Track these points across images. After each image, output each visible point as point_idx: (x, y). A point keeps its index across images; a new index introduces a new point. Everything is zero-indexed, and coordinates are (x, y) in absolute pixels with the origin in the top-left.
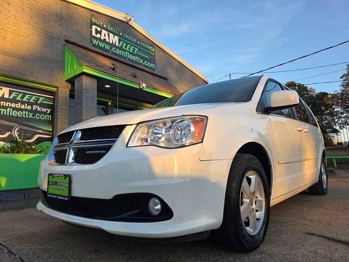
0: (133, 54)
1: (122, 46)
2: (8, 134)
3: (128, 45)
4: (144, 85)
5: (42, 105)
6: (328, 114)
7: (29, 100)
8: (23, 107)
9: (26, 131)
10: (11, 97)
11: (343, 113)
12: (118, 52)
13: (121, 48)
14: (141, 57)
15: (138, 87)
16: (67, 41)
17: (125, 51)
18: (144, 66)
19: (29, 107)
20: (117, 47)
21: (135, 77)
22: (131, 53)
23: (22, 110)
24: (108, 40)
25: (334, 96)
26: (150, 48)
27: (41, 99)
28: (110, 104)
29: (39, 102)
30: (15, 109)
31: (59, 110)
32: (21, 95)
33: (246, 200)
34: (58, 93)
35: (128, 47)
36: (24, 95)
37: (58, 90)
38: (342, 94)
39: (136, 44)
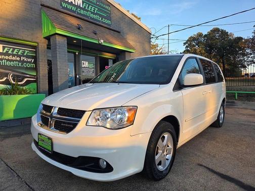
0: (94, 13)
1: (85, 7)
2: (5, 78)
3: (90, 6)
4: (102, 41)
5: (27, 57)
6: (240, 54)
7: (18, 53)
8: (14, 58)
9: (18, 76)
10: (5, 52)
11: (251, 54)
12: (82, 12)
13: (84, 9)
14: (100, 16)
15: (97, 42)
16: (42, 5)
17: (88, 11)
18: (103, 22)
19: (18, 59)
20: (81, 8)
21: (96, 34)
22: (92, 13)
23: (13, 61)
24: (74, 3)
25: (247, 41)
26: (107, 7)
27: (27, 52)
28: (77, 53)
29: (25, 54)
30: (8, 60)
31: (40, 60)
32: (11, 49)
33: (160, 151)
34: (38, 47)
35: (90, 8)
36: (14, 49)
37: (38, 45)
38: (253, 39)
39: (97, 5)
